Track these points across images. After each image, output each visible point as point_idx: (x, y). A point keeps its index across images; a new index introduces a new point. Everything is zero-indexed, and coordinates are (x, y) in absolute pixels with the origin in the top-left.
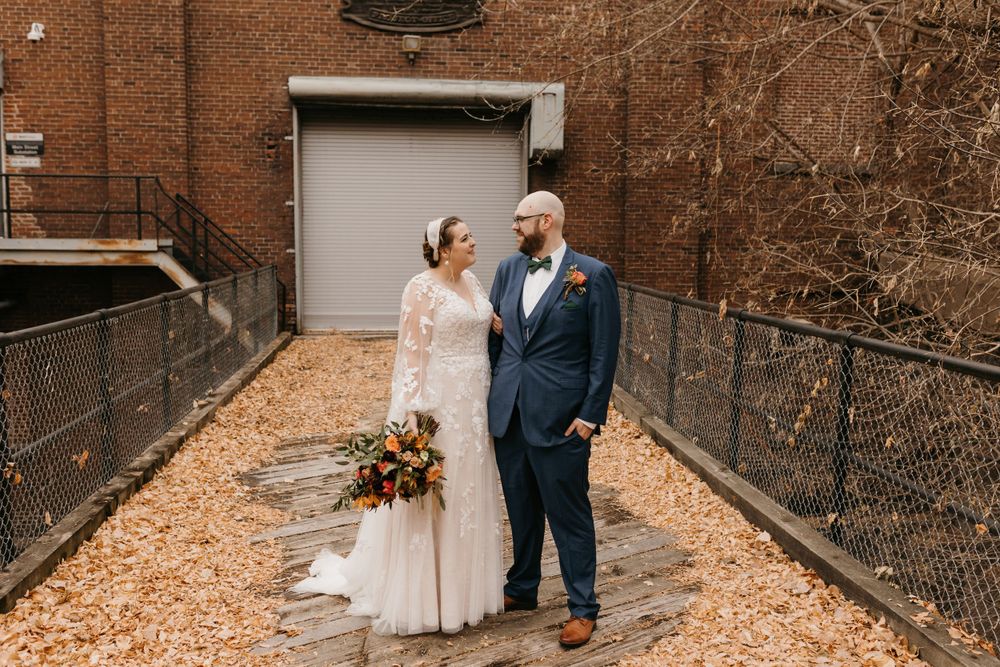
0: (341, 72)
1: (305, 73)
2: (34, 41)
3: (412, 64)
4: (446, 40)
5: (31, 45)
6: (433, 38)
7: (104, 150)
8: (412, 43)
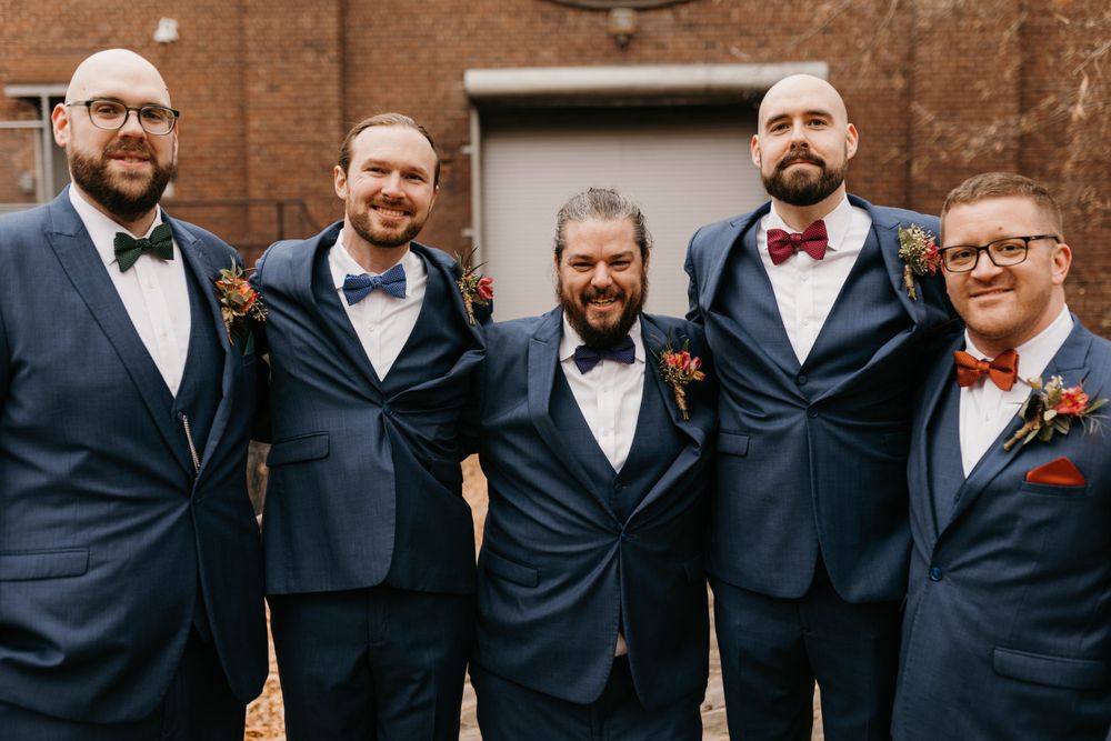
0: (532, 62)
1: (487, 64)
2: (164, 44)
3: (624, 48)
4: (667, 16)
5: (161, 50)
6: (652, 15)
7: (244, 173)
8: (623, 20)
